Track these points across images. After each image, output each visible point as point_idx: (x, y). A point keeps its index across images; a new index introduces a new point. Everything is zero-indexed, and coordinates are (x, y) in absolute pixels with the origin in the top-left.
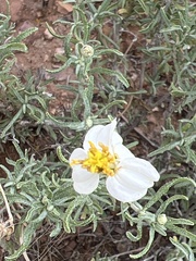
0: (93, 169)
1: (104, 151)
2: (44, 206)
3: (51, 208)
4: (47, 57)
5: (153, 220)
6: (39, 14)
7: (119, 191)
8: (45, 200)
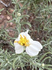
0: (22, 44)
1: (25, 38)
2: (7, 62)
3: (8, 62)
4: (8, 25)
5: (40, 65)
6: (5, 13)
7: (30, 52)
8: (7, 59)
